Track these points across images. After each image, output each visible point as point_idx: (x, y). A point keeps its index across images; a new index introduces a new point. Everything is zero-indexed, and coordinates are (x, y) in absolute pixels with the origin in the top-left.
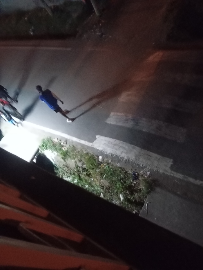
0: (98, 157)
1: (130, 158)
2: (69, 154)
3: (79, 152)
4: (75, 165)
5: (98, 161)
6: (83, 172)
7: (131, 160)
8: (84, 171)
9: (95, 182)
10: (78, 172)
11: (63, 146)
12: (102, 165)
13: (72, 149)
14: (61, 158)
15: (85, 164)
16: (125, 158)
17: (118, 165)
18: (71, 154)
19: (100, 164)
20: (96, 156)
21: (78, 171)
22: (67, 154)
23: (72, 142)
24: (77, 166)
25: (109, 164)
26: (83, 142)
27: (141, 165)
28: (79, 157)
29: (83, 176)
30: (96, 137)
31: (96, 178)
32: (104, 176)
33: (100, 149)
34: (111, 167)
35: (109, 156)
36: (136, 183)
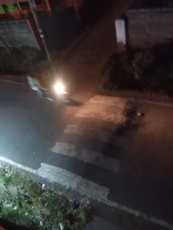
0: (41, 185)
1: (72, 187)
2: (12, 181)
3: (22, 179)
4: (17, 193)
5: (41, 189)
6: (24, 199)
7: (73, 189)
8: (26, 199)
9: (36, 210)
10: (19, 200)
11: (6, 172)
12: (45, 194)
13: (16, 176)
14: (3, 184)
15: (27, 192)
16: (68, 187)
17: (60, 193)
18: (14, 181)
19: (43, 193)
20: (39, 183)
21: (19, 198)
22: (10, 181)
23: (17, 168)
24: (19, 194)
25: (51, 192)
26: (27, 169)
27: (82, 194)
28: (22, 184)
29: (23, 204)
30: (40, 165)
31: (38, 207)
32: (45, 204)
33: (44, 176)
34: (53, 195)
35: (52, 184)
36: (77, 212)
